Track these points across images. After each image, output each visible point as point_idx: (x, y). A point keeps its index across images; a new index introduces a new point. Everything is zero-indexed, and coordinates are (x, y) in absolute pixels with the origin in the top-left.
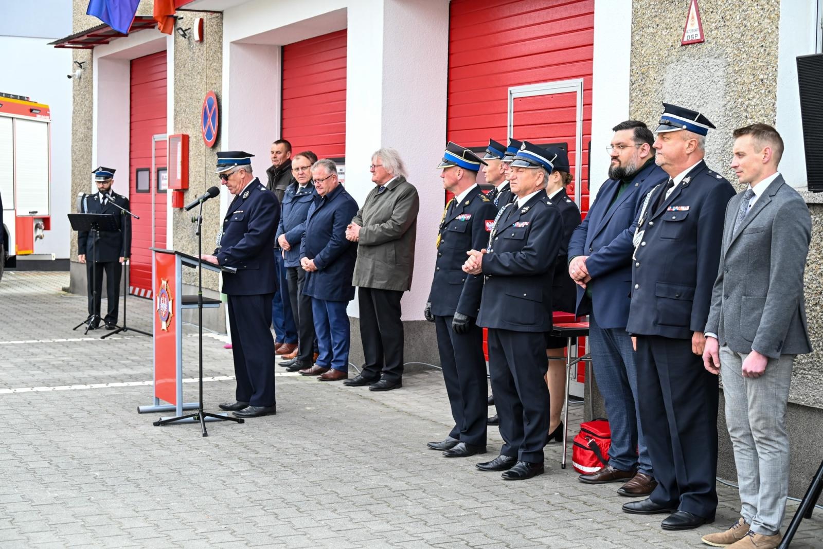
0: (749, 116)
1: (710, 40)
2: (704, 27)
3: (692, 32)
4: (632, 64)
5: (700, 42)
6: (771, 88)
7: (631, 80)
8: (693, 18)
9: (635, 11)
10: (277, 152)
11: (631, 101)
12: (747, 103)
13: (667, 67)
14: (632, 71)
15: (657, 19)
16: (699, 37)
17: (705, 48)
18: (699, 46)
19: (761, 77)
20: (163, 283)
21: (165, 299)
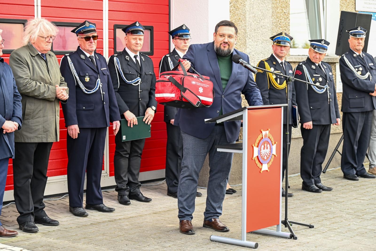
6: (288, 16)
19: (285, 11)
20: (264, 133)
21: (268, 146)
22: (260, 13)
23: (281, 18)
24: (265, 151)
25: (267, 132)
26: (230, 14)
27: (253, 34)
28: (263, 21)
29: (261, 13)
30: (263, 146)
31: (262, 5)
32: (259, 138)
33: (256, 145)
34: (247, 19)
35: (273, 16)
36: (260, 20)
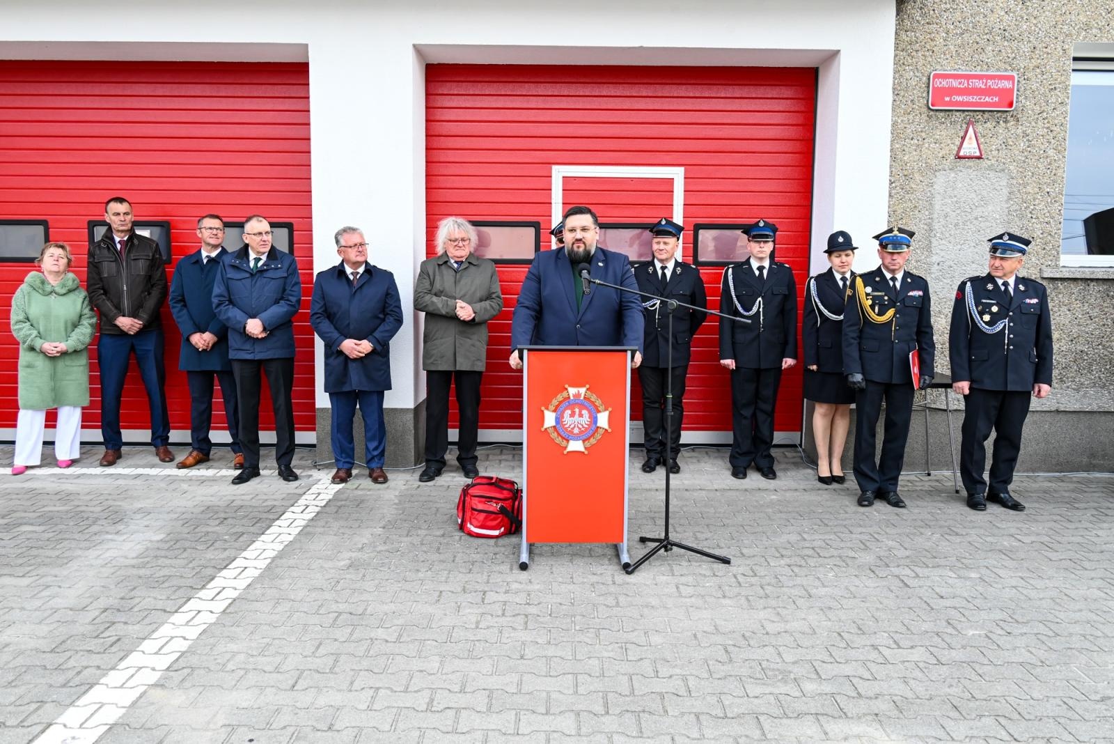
0: (1034, 217)
1: (990, 158)
2: (982, 146)
3: (970, 147)
4: (891, 166)
5: (979, 158)
7: (890, 181)
8: (970, 138)
9: (894, 124)
10: (124, 214)
11: (890, 196)
12: (1032, 207)
13: (937, 174)
14: (891, 172)
15: (923, 134)
16: (978, 154)
17: (984, 163)
18: (977, 161)
20: (572, 391)
21: (585, 412)
22: (973, 195)
23: (1036, 203)
24: (576, 420)
25: (583, 390)
26: (889, 201)
27: (953, 233)
28: (979, 209)
29: (977, 196)
30: (568, 412)
31: (981, 183)
32: (560, 398)
33: (552, 408)
34: (937, 207)
35: (1010, 199)
36: (973, 207)
